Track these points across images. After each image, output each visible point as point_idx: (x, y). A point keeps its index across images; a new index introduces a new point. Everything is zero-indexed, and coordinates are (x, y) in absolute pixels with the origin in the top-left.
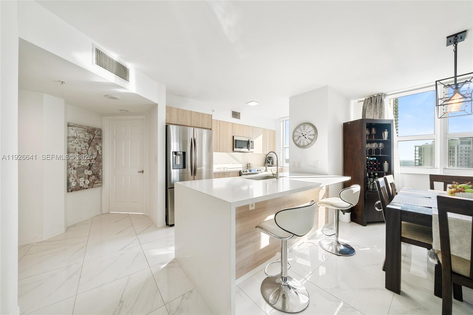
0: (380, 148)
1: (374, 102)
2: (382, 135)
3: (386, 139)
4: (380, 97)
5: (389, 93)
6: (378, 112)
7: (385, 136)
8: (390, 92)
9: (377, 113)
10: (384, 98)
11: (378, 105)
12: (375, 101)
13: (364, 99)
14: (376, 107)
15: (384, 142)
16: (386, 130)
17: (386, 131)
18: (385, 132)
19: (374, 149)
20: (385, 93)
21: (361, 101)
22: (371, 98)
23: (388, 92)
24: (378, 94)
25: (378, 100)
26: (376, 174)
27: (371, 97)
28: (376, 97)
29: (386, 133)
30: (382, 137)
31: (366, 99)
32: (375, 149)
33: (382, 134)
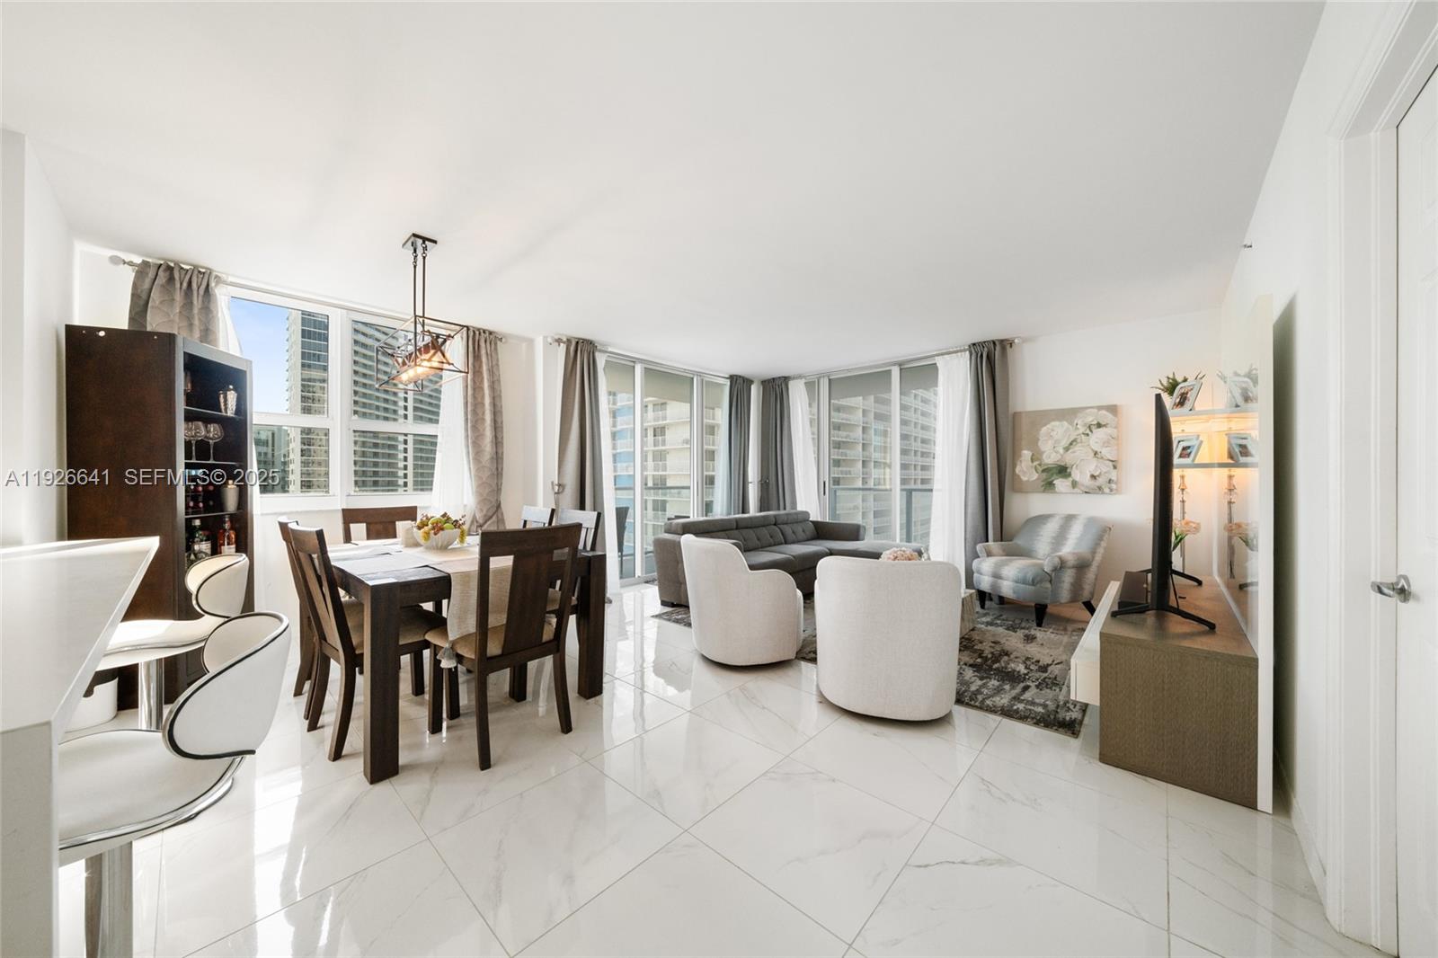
0: (211, 439)
1: (181, 284)
2: (219, 403)
3: (230, 413)
4: (203, 278)
5: (231, 279)
6: (196, 322)
7: (229, 406)
8: (233, 276)
9: (191, 325)
10: (216, 286)
11: (195, 302)
12: (185, 285)
13: (138, 260)
14: (188, 304)
15: (224, 422)
16: (231, 387)
17: (230, 390)
18: (228, 393)
19: (193, 442)
20: (219, 275)
21: (125, 263)
22: (170, 269)
23: (228, 275)
24: (196, 267)
25: (194, 286)
26: (197, 523)
27: (172, 265)
28: (189, 273)
29: (232, 397)
30: (220, 406)
31: (145, 264)
32: (197, 441)
33: (218, 398)
